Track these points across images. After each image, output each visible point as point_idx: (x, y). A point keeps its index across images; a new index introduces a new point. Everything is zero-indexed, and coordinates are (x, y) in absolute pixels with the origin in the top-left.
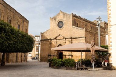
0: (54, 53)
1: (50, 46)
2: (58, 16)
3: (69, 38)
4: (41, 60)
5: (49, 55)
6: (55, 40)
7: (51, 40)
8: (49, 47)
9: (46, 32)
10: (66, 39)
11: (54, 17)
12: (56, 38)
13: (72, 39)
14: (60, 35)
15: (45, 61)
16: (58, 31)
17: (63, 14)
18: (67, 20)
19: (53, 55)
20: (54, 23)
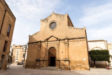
0: (44, 58)
1: (39, 49)
3: (64, 40)
4: (27, 66)
5: (37, 60)
6: (46, 43)
7: (41, 42)
8: (39, 50)
9: (36, 34)
10: (60, 40)
11: (46, 19)
12: (47, 39)
13: (68, 39)
14: (52, 36)
15: (31, 68)
17: (56, 15)
18: (61, 20)
19: (42, 60)
20: (45, 25)
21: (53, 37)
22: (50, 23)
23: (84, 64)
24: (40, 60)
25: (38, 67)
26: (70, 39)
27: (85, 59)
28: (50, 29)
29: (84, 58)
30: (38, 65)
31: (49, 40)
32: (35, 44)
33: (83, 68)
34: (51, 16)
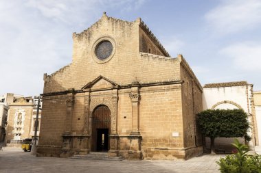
0: (83, 131)
1: (70, 109)
2: (97, 27)
3: (130, 86)
4: (41, 152)
5: (65, 138)
6: (87, 94)
7: (74, 92)
8: (68, 113)
9: (61, 71)
10: (120, 88)
11: (86, 31)
12: (89, 86)
13: (140, 86)
14: (101, 78)
15: (51, 156)
16: (95, 68)
17: (111, 23)
18: (124, 36)
19: (78, 137)
20: (85, 48)
21: (102, 81)
22: (97, 42)
23: (174, 145)
24: (71, 137)
25: (68, 154)
26: (145, 85)
27: (176, 134)
28: (95, 58)
29: (175, 130)
30: (68, 147)
31: (93, 88)
32: (59, 96)
33: (170, 153)
34: (99, 25)
